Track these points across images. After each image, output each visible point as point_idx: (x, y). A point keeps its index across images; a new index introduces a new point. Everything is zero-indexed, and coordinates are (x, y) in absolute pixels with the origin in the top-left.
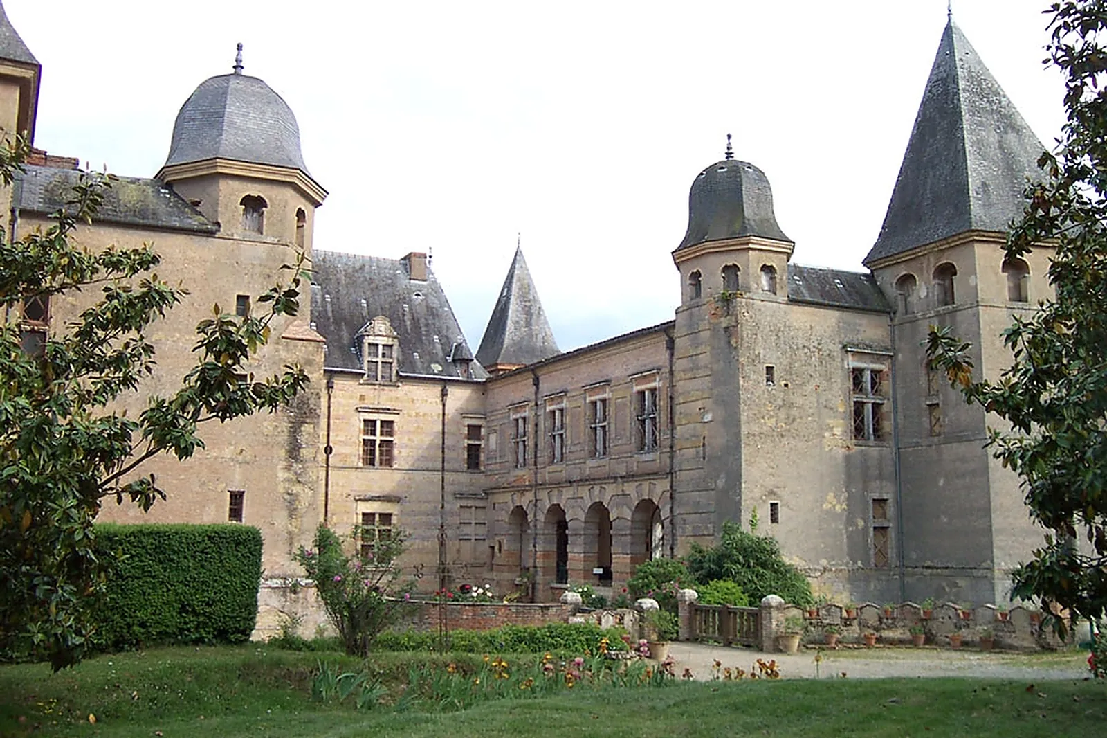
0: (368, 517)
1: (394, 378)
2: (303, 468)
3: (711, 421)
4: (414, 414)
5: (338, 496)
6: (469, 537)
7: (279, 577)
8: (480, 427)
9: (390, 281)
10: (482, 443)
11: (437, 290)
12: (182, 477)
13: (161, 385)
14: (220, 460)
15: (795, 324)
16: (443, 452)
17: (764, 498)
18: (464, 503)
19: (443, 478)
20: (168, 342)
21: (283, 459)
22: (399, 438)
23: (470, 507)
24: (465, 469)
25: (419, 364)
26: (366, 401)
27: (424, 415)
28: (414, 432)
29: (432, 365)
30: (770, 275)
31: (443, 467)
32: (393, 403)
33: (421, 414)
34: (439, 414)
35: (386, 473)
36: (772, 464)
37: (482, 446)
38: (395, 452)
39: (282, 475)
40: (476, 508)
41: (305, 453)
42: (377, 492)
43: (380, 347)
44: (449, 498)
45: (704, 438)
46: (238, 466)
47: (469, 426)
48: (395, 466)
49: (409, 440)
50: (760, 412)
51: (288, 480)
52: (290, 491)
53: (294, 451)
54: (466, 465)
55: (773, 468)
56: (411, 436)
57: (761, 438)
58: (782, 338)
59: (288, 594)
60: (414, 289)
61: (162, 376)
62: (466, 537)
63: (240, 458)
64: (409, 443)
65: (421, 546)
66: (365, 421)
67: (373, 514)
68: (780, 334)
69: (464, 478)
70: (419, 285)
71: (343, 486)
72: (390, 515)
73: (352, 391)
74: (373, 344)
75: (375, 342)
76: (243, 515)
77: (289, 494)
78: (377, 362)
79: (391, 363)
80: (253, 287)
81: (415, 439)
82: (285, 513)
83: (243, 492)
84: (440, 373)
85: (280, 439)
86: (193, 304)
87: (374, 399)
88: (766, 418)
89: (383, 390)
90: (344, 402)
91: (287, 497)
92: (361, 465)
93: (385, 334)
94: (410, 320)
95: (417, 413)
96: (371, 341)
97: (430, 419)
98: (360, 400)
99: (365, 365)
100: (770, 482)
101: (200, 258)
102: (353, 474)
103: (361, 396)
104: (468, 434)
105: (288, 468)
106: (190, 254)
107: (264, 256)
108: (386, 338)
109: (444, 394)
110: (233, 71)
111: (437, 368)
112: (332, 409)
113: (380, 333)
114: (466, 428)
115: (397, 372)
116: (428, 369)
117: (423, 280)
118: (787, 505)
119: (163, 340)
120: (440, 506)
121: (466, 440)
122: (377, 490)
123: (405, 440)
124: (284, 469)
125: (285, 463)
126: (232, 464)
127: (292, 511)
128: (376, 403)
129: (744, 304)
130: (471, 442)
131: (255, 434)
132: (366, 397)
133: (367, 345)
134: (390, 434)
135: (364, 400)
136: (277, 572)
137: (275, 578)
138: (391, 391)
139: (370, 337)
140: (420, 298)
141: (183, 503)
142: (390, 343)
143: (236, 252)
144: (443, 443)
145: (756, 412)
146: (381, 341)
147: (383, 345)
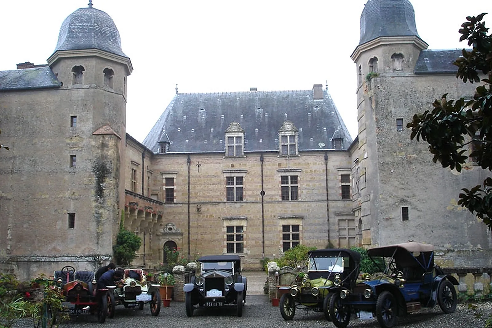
0: (286, 228)
1: (297, 153)
2: (104, 200)
3: (367, 158)
4: (309, 171)
5: (269, 217)
6: (345, 237)
7: (92, 256)
8: (349, 175)
9: (302, 102)
10: (350, 184)
11: (329, 103)
12: (47, 207)
13: (37, 164)
14: (64, 198)
15: (420, 88)
16: (327, 190)
17: (397, 204)
18: (340, 218)
19: (328, 206)
20: (40, 143)
21: (93, 196)
22: (301, 185)
23: (345, 220)
24: (340, 199)
25: (312, 144)
26: (282, 166)
27: (315, 171)
28: (310, 181)
29: (319, 144)
30: (401, 60)
31: (327, 198)
32: (297, 166)
33: (313, 171)
34: (324, 170)
35: (295, 203)
36: (403, 182)
37: (350, 186)
38: (299, 192)
39: (94, 204)
40: (348, 220)
41: (106, 192)
42: (291, 214)
43: (288, 137)
44: (331, 215)
45: (365, 169)
46: (72, 201)
47: (342, 175)
48: (300, 200)
49: (307, 185)
50: (392, 149)
51: (96, 207)
52: (98, 212)
53: (100, 192)
54: (341, 197)
55: (403, 184)
56: (308, 183)
57: (393, 166)
58: (409, 100)
59: (97, 265)
60: (315, 104)
61: (37, 160)
62: (343, 237)
63: (73, 197)
64: (307, 187)
65: (316, 242)
66: (282, 176)
67: (289, 226)
68: (408, 97)
69: (341, 204)
70: (318, 102)
71: (271, 212)
72: (298, 226)
73: (274, 162)
74: (284, 136)
75: (285, 135)
76: (75, 225)
77: (97, 213)
78: (286, 146)
79: (295, 145)
80: (79, 111)
81: (311, 184)
82: (95, 223)
83: (75, 214)
84: (323, 147)
85: (92, 186)
86: (50, 124)
87: (286, 165)
88: (398, 152)
89: (291, 160)
90: (270, 167)
91: (96, 215)
92: (280, 200)
93: (290, 130)
94: (311, 121)
95: (311, 170)
96: (283, 134)
97: (318, 173)
98: (278, 166)
99: (280, 147)
100: (402, 194)
101: (53, 100)
102: (276, 205)
103: (279, 164)
104: (342, 180)
105: (97, 201)
106: (49, 99)
107: (83, 95)
108: (291, 132)
109: (326, 159)
110: (88, 6)
111: (322, 145)
113: (288, 130)
114: (340, 176)
115: (298, 150)
116: (317, 146)
117: (321, 99)
118: (415, 208)
119: (38, 142)
120: (327, 220)
121: (340, 183)
122: (291, 213)
123: (305, 186)
124: (94, 201)
125: (95, 198)
126: (69, 200)
127: (98, 223)
128: (287, 166)
129: (379, 81)
130: (343, 184)
131: (80, 185)
132: (282, 164)
133: (281, 137)
134: (296, 183)
135: (281, 165)
136: (91, 253)
137: (90, 256)
138: (295, 160)
139: (282, 132)
140: (318, 108)
141: (47, 220)
142: (293, 134)
143: (70, 95)
144: (327, 185)
145: (389, 149)
146: (289, 134)
147: (290, 136)
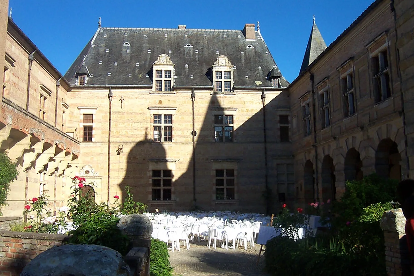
0: (219, 172)
6: (284, 182)
8: (288, 116)
9: (233, 41)
10: (289, 126)
11: (262, 44)
16: (265, 131)
19: (266, 148)
22: (236, 125)
23: (284, 164)
24: (279, 141)
25: (248, 82)
28: (246, 121)
29: (256, 82)
31: (265, 140)
32: (232, 104)
33: (250, 110)
34: (261, 109)
35: (230, 145)
37: (289, 127)
38: (235, 133)
40: (287, 164)
42: (225, 157)
43: (223, 73)
44: (270, 158)
48: (235, 141)
49: (242, 126)
54: (280, 139)
56: (244, 123)
60: (248, 44)
62: (282, 182)
64: (243, 128)
66: (215, 115)
67: (222, 171)
69: (279, 147)
70: (251, 42)
71: (203, 154)
72: (233, 170)
73: (207, 99)
74: (219, 71)
78: (221, 82)
79: (230, 82)
81: (247, 124)
84: (260, 85)
87: (220, 103)
89: (226, 97)
90: (202, 104)
92: (214, 141)
93: (225, 65)
94: (244, 59)
95: (247, 110)
96: (217, 70)
98: (212, 104)
99: (215, 83)
102: (209, 147)
103: (212, 101)
104: (280, 121)
108: (226, 68)
111: (258, 83)
112: (195, 110)
113: (223, 65)
114: (279, 117)
115: (233, 86)
116: (254, 84)
117: (254, 39)
120: (265, 164)
121: (279, 124)
122: (225, 155)
123: (240, 126)
128: (222, 105)
130: (282, 125)
133: (215, 72)
135: (214, 103)
138: (230, 97)
139: (216, 67)
140: (251, 48)
142: (228, 70)
144: (265, 126)
146: (223, 69)
147: (225, 72)
